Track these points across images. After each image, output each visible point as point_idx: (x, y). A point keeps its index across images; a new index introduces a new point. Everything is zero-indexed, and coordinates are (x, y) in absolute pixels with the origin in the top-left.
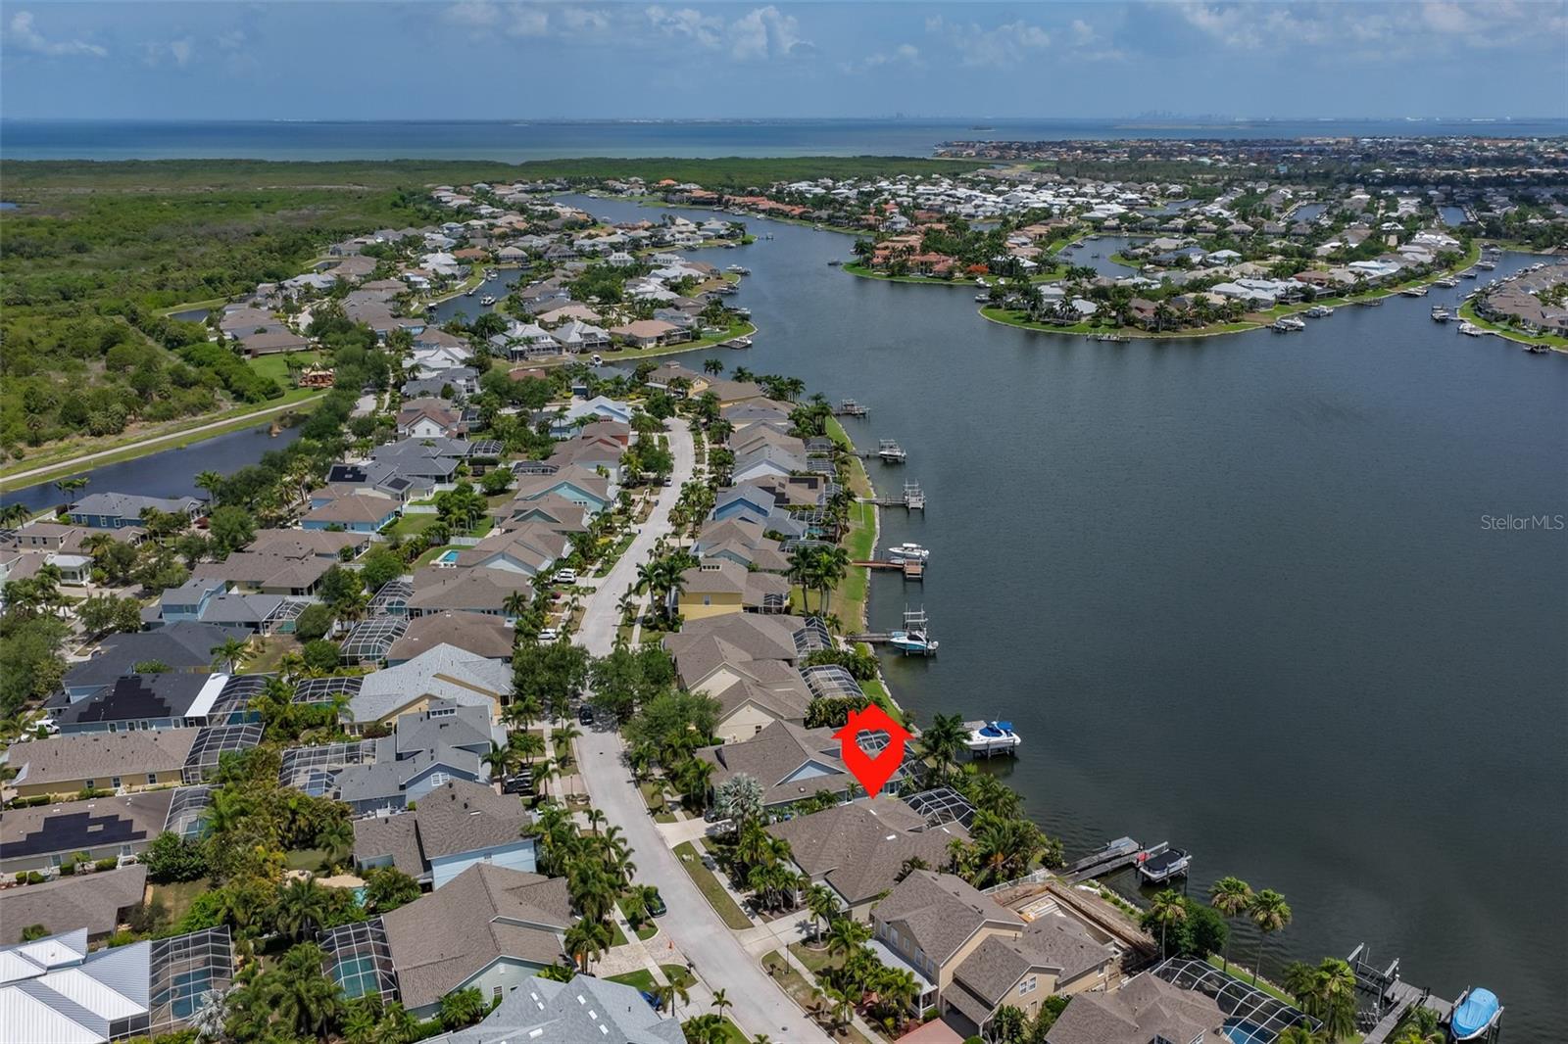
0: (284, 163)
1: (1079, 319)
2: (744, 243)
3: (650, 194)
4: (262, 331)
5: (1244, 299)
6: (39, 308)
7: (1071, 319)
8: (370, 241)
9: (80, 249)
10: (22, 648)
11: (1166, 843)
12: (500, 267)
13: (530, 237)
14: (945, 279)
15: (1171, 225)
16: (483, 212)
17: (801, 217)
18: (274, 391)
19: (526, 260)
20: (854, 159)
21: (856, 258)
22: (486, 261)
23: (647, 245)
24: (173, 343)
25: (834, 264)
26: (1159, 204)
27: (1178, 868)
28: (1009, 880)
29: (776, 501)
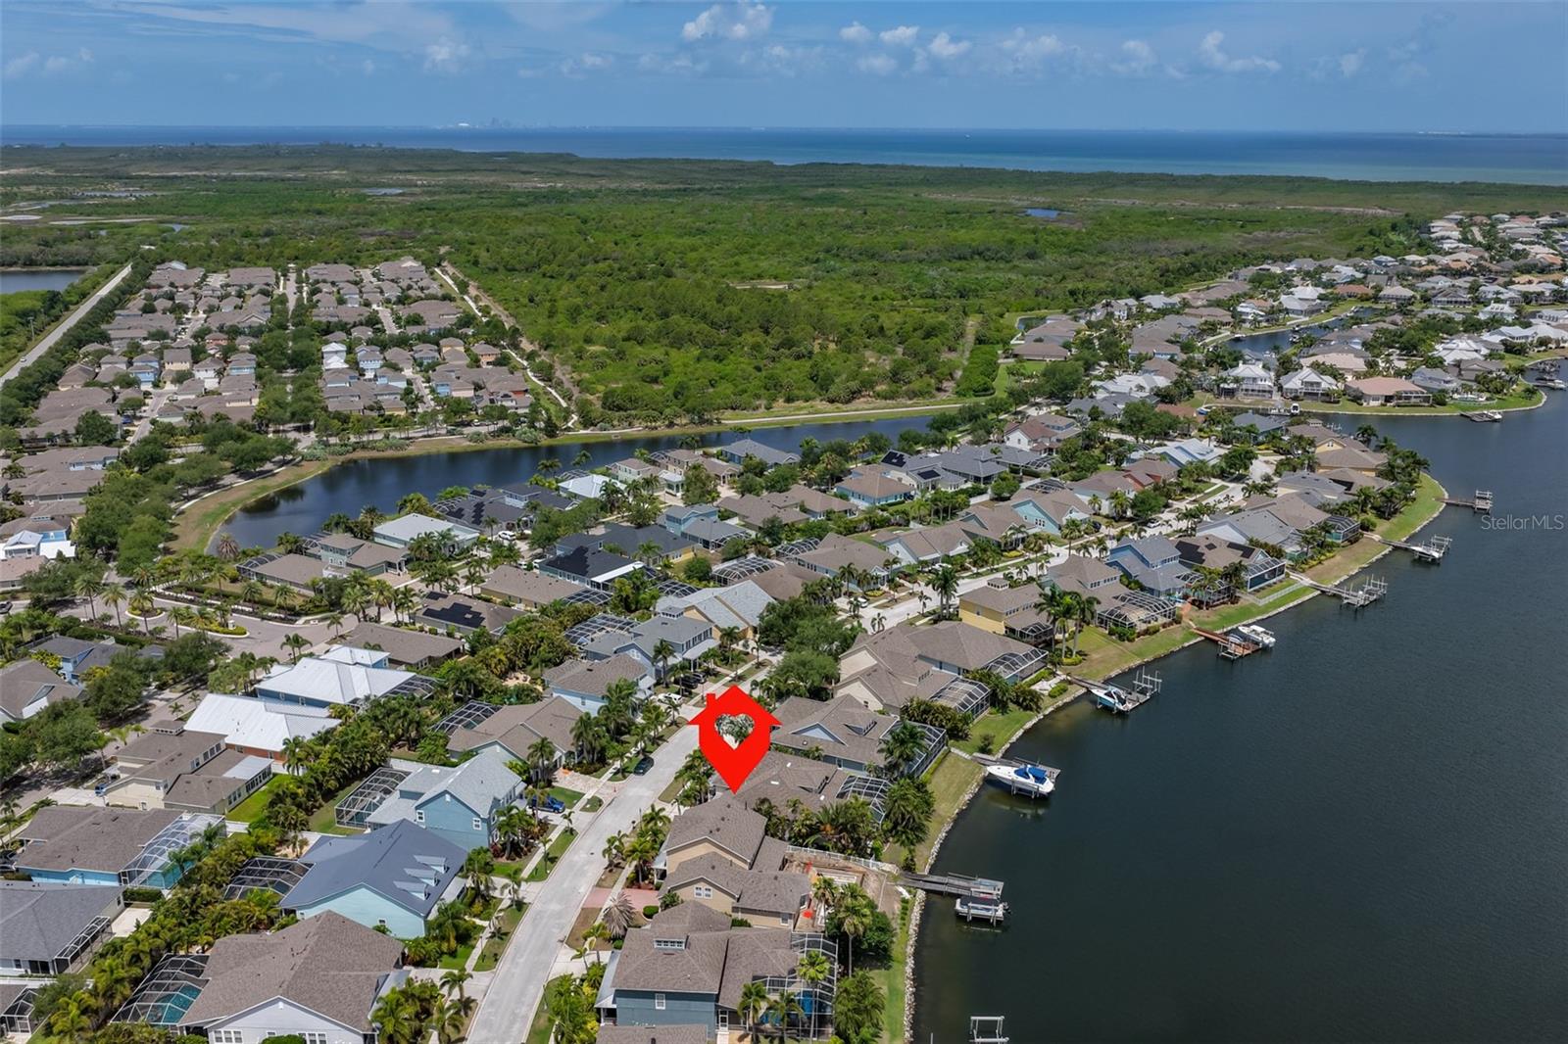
4: (1044, 340)
6: (939, 302)
8: (1276, 269)
9: (1035, 256)
13: (1445, 277)
16: (1447, 246)
18: (985, 390)
22: (1361, 299)
24: (982, 341)
27: (989, 914)
28: (842, 852)
29: (1180, 557)
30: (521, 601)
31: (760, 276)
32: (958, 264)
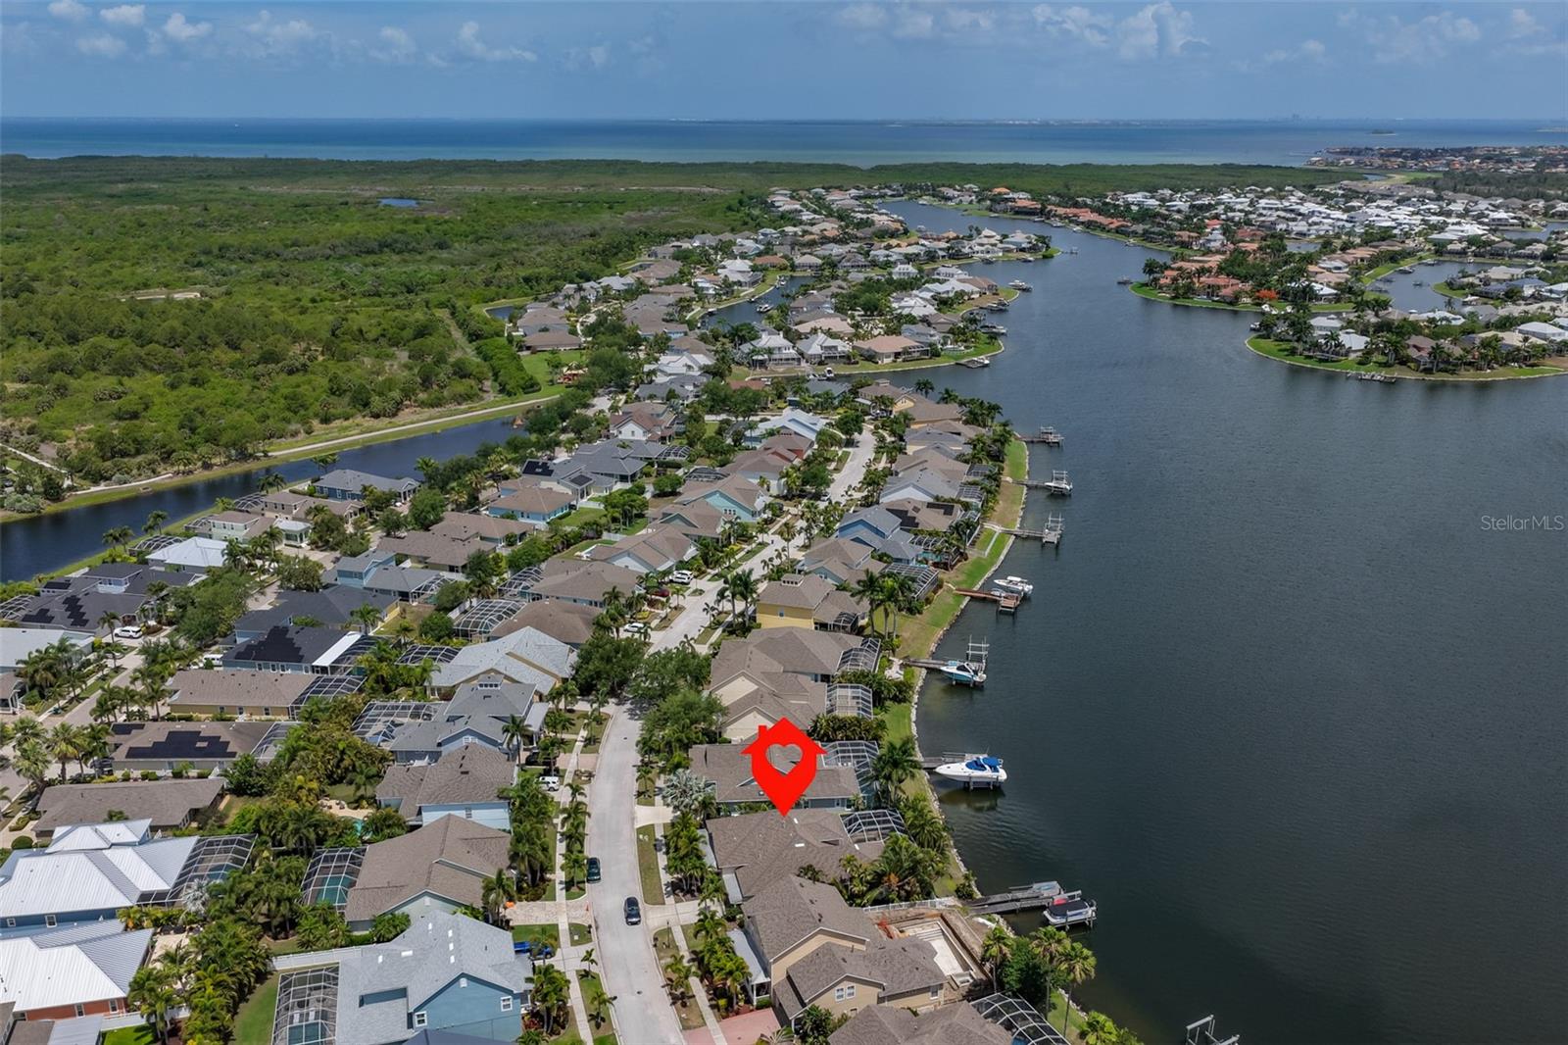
0: (653, 164)
1: (1347, 354)
2: (1045, 257)
3: (979, 202)
4: (545, 330)
5: (1552, 341)
6: (387, 299)
7: (1337, 354)
8: (686, 245)
9: (441, 246)
10: (216, 594)
11: (1080, 892)
12: (795, 274)
13: (832, 245)
14: (1231, 303)
15: (1527, 250)
16: (804, 218)
17: (1118, 231)
18: (532, 386)
19: (820, 268)
20: (1215, 167)
21: (1146, 278)
22: (783, 268)
23: (943, 257)
24: (474, 336)
25: (1124, 283)
26: (1535, 224)
27: (1082, 917)
28: (906, 900)
29: (901, 524)
30: (241, 711)
31: (146, 286)
32: (370, 259)
